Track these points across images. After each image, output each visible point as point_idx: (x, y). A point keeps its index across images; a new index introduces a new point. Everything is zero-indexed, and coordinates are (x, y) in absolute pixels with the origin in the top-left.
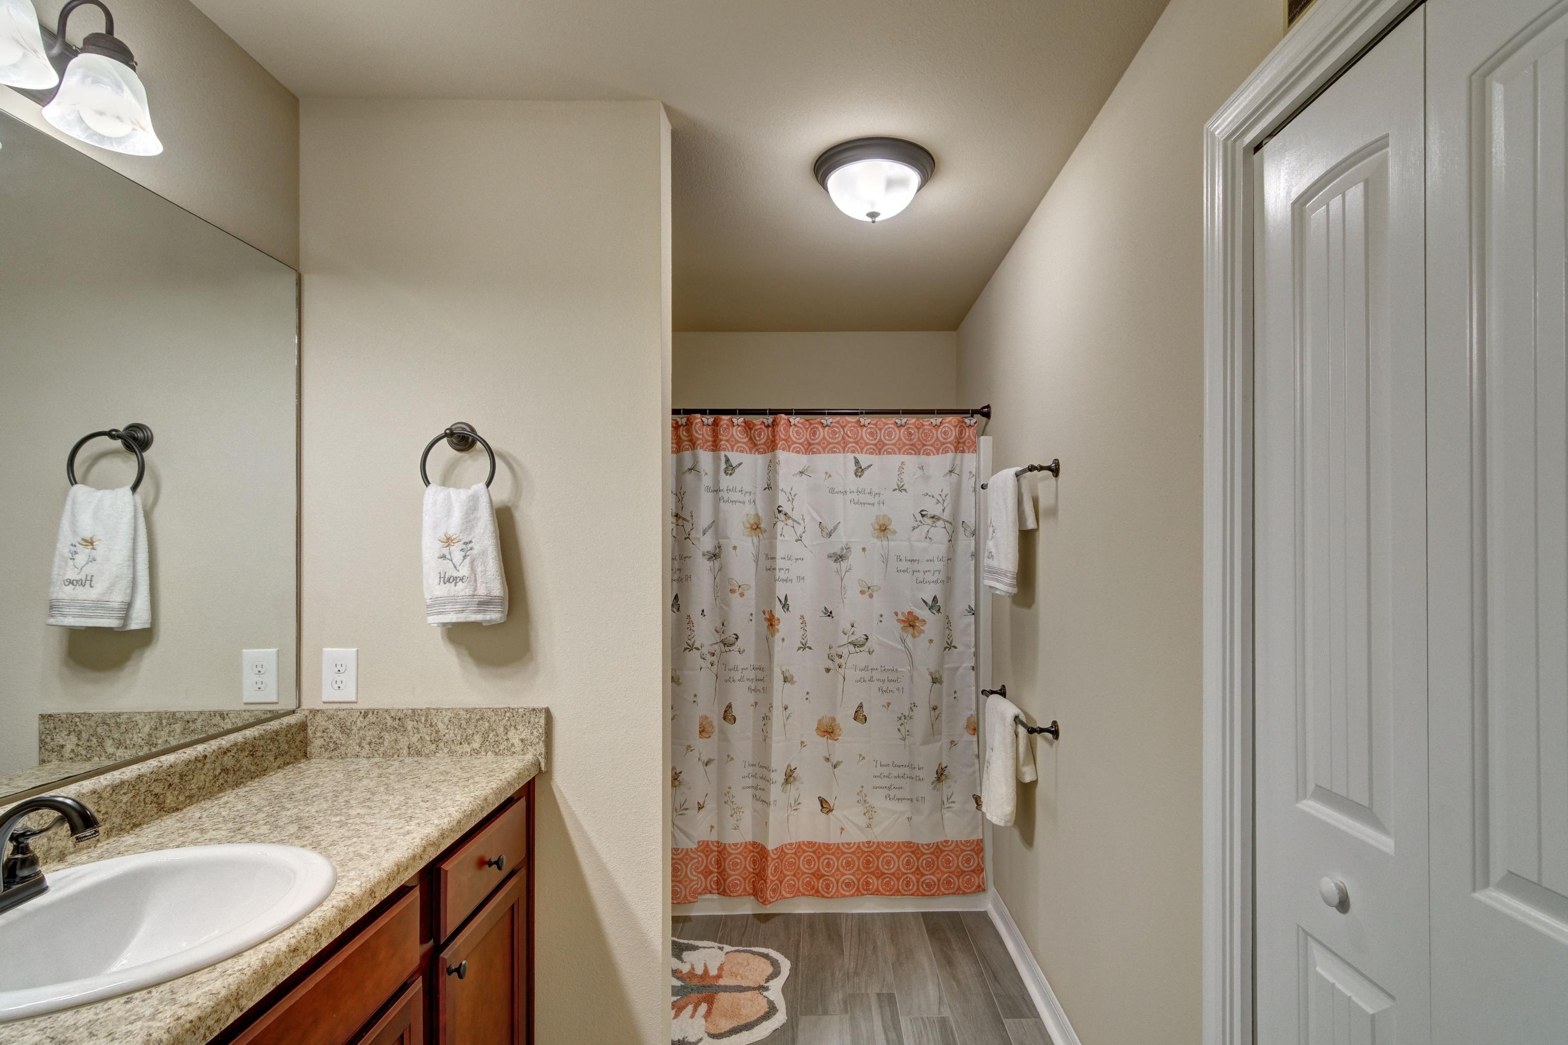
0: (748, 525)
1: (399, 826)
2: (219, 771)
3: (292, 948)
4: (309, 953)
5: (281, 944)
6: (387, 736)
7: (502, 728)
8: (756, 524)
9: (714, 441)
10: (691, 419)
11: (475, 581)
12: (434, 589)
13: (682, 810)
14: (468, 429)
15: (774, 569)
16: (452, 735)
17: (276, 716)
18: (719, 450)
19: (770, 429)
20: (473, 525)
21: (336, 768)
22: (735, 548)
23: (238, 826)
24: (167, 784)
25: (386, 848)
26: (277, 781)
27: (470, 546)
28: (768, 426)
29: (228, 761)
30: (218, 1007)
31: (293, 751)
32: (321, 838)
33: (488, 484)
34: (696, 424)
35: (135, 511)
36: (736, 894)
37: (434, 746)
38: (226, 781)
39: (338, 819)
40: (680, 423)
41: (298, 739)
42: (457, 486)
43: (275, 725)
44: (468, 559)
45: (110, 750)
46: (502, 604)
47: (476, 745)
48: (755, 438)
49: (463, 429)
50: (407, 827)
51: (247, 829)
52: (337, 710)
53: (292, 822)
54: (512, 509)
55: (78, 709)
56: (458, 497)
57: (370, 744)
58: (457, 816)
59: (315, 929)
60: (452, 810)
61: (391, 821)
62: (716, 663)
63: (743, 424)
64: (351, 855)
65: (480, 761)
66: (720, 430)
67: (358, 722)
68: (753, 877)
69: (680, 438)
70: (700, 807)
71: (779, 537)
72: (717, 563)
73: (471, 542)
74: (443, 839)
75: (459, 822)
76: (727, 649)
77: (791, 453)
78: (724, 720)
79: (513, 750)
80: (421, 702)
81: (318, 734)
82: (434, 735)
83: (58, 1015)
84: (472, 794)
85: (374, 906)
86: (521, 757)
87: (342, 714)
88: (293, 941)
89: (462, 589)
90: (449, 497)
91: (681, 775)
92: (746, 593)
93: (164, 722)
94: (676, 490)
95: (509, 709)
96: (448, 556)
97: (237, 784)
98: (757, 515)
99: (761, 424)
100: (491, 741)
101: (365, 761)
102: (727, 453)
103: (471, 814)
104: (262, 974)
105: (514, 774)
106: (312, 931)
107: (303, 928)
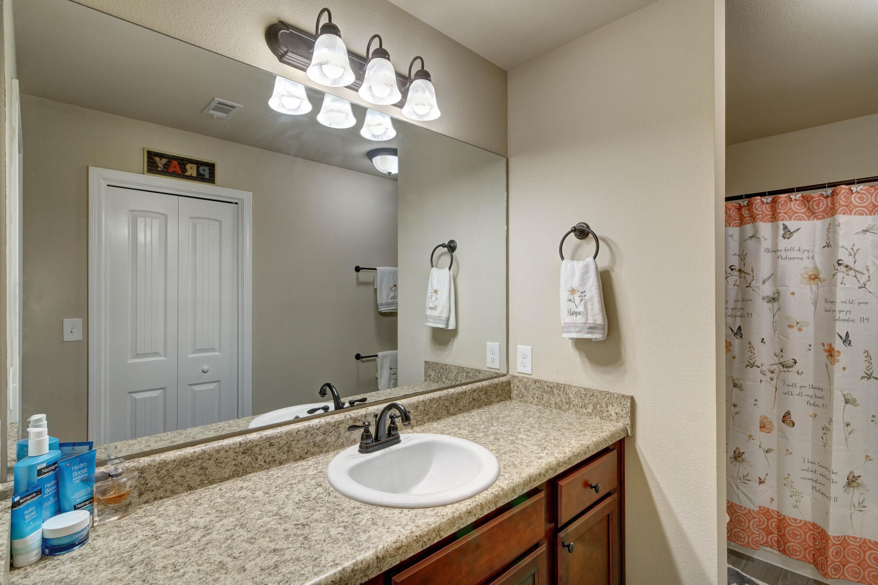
0: (806, 276)
1: (538, 452)
2: (471, 400)
3: (468, 511)
4: (477, 516)
5: (464, 507)
6: (545, 395)
7: (604, 404)
8: (814, 275)
9: (773, 215)
10: (752, 201)
11: (587, 314)
12: (566, 319)
13: (745, 480)
14: (586, 227)
15: (834, 311)
16: (577, 402)
17: (499, 376)
18: (777, 221)
19: (829, 199)
20: (585, 282)
21: (521, 408)
22: (793, 293)
23: (473, 429)
24: (450, 402)
25: (527, 464)
26: (495, 409)
27: (584, 294)
28: (827, 197)
29: (475, 395)
30: (430, 533)
31: (504, 395)
32: (501, 448)
33: (595, 257)
34: (757, 204)
35: (450, 278)
36: (796, 557)
37: (568, 406)
38: (475, 405)
39: (512, 438)
40: (742, 205)
41: (507, 389)
42: (578, 260)
43: (496, 381)
44: (583, 302)
45: (444, 380)
46: (603, 329)
47: (590, 410)
48: (813, 208)
49: (583, 226)
50: (541, 454)
51: (475, 432)
52: (523, 377)
53: (493, 434)
54: (610, 272)
55: (435, 361)
56: (579, 265)
57: (537, 398)
58: (569, 454)
59: (481, 504)
60: (567, 450)
61: (535, 447)
62: (775, 379)
63: (801, 198)
64: (510, 463)
65: (591, 420)
66: (778, 206)
67: (532, 386)
68: (814, 550)
69: (742, 215)
70: (761, 482)
71: (839, 285)
72: (776, 305)
73: (585, 292)
74: (559, 467)
75: (570, 459)
76: (785, 369)
77: (853, 216)
78: (783, 422)
79: (611, 418)
80: (562, 380)
81: (515, 388)
82: (568, 400)
83: (379, 507)
84: (581, 442)
85: (515, 497)
86: (615, 424)
87: (525, 380)
88: (469, 507)
89: (579, 319)
90: (573, 266)
91: (744, 455)
92: (804, 328)
93: (460, 371)
94: (740, 252)
95: (608, 393)
96: (573, 300)
97: (479, 407)
98: (816, 268)
99: (819, 196)
100: (599, 410)
101: (535, 407)
102: (785, 222)
103: (578, 455)
104: (452, 522)
105: (609, 435)
106: (479, 504)
107: (475, 501)
